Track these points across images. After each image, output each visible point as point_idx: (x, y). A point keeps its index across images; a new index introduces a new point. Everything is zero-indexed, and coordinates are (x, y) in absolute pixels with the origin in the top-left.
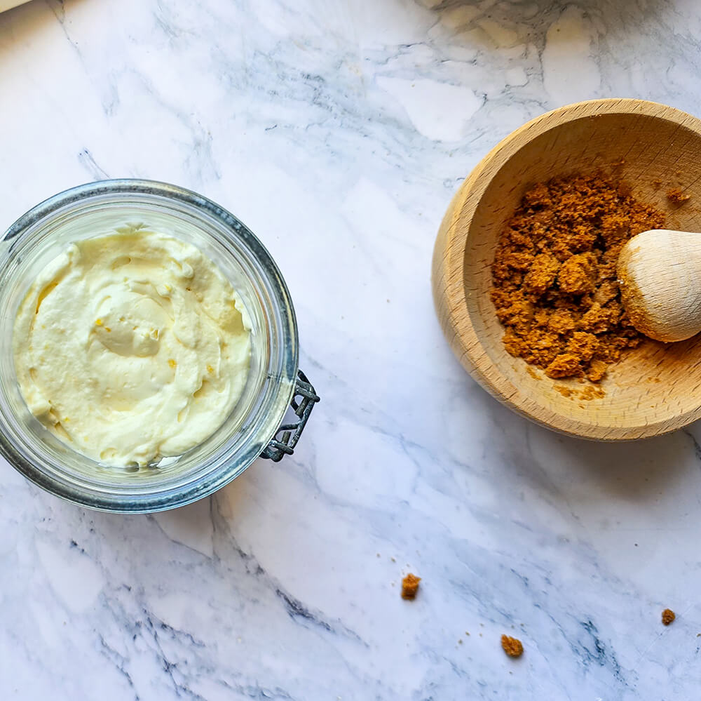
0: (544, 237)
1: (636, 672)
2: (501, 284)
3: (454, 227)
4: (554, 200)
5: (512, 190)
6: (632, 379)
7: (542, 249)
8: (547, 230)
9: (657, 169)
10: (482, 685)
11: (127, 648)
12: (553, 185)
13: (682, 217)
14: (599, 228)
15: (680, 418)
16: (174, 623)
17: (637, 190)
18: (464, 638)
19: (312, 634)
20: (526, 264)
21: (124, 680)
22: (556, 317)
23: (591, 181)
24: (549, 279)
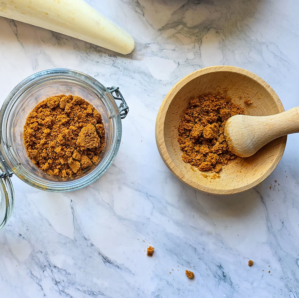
0: (198, 117)
1: (238, 285)
2: (182, 135)
3: (160, 114)
4: (201, 103)
5: (185, 99)
6: (231, 171)
7: (197, 122)
8: (199, 114)
9: (239, 92)
10: (179, 290)
11: (41, 276)
12: (201, 98)
13: (250, 110)
14: (219, 114)
15: (247, 186)
16: (59, 265)
17: (233, 99)
18: (171, 271)
19: (112, 270)
20: (191, 127)
21: (40, 288)
22: (202, 148)
23: (215, 96)
24: (199, 133)
